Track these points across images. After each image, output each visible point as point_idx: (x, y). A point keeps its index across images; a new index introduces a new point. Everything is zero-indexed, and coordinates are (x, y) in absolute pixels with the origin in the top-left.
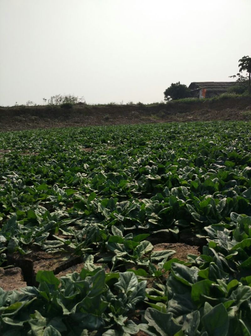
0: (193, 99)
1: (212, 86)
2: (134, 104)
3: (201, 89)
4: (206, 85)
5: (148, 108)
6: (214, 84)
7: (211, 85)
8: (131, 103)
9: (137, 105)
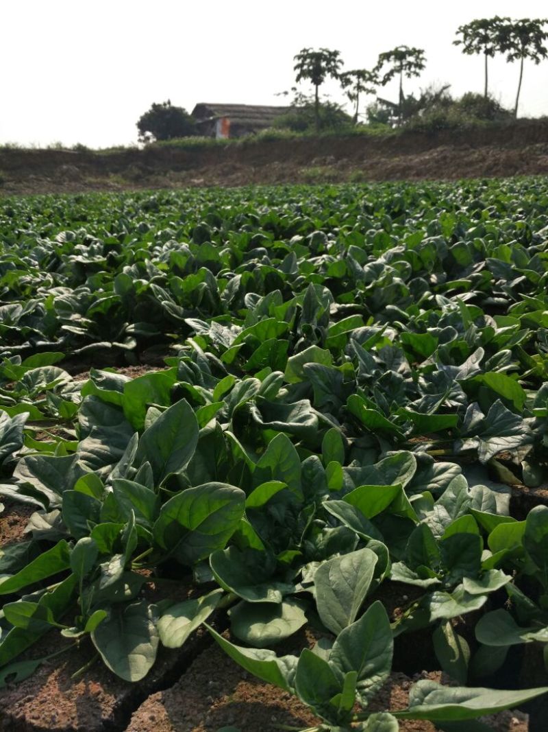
0: (202, 139)
1: (242, 115)
2: (66, 149)
3: (218, 118)
4: (229, 111)
5: (99, 157)
6: (245, 109)
7: (239, 112)
8: (59, 144)
9: (74, 150)
